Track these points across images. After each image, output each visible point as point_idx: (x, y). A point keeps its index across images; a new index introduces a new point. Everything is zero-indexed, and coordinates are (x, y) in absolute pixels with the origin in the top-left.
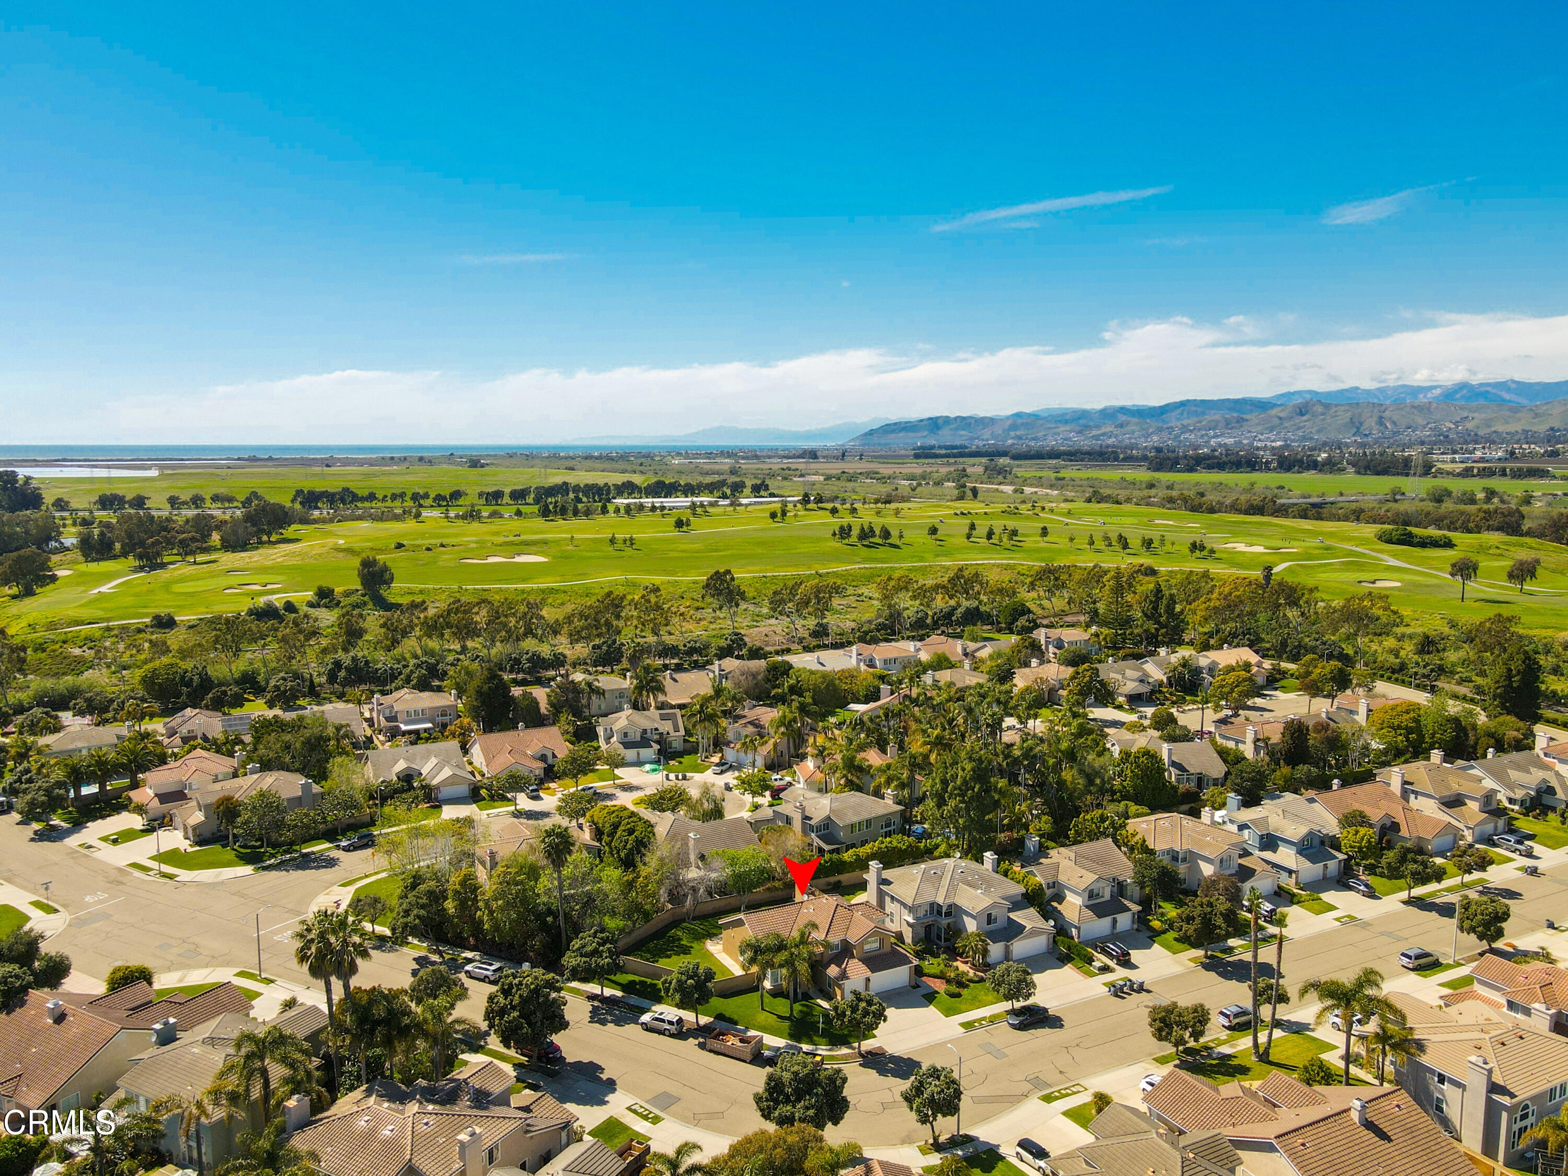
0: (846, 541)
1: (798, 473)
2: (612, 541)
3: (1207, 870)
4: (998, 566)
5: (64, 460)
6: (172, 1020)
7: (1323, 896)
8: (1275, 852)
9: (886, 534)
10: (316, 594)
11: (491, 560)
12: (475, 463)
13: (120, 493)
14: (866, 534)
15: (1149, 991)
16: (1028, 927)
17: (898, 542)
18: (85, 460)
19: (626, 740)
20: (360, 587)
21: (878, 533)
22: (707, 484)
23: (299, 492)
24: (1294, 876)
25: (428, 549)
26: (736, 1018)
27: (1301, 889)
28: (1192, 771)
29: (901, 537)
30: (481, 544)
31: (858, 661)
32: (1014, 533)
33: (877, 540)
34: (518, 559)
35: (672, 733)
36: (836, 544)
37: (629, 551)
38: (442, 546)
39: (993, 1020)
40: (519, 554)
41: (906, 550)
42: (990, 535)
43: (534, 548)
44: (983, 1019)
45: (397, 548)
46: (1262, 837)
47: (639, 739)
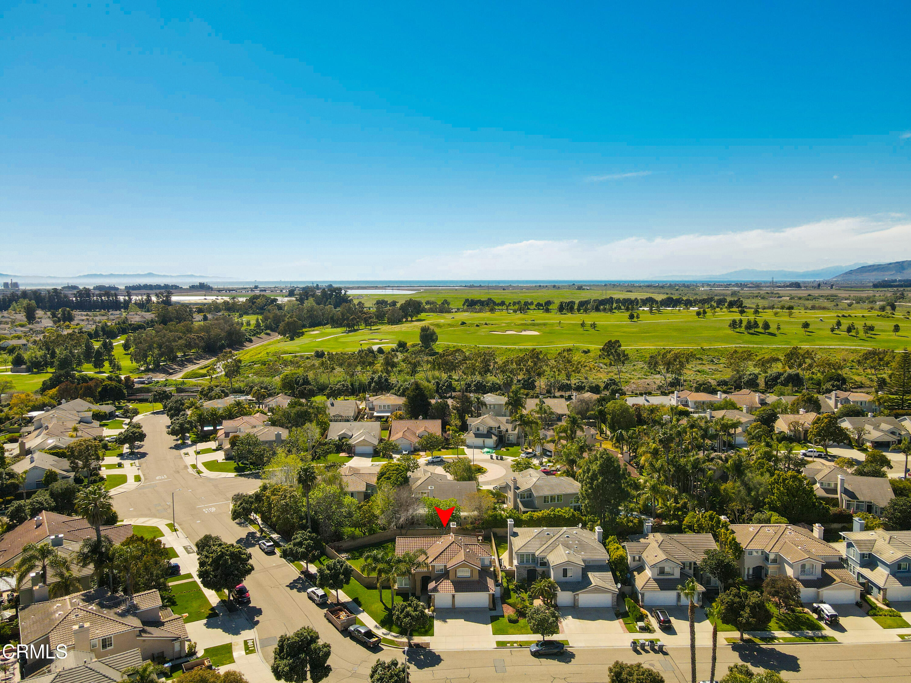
0: (738, 330)
1: (777, 295)
2: (583, 325)
3: (790, 572)
4: (847, 350)
5: (389, 287)
6: (61, 536)
7: (902, 614)
8: (872, 570)
9: (766, 326)
10: (398, 345)
11: (508, 333)
12: (580, 288)
13: (386, 300)
14: (751, 326)
15: (666, 654)
16: (594, 584)
17: (775, 332)
18: (398, 287)
19: (478, 432)
20: (420, 343)
21: (761, 325)
22: (700, 300)
23: (467, 300)
24: (882, 592)
25: (477, 326)
26: (363, 602)
27: (887, 605)
28: (861, 498)
29: (779, 328)
30: (508, 324)
31: (678, 401)
32: (871, 328)
33: (760, 330)
34: (524, 333)
35: (510, 432)
36: (730, 332)
37: (592, 331)
38: (486, 324)
39: (521, 645)
40: (525, 330)
41: (780, 337)
42: (849, 330)
43: (536, 327)
44: (515, 642)
45: (461, 324)
46: (863, 556)
47: (485, 432)
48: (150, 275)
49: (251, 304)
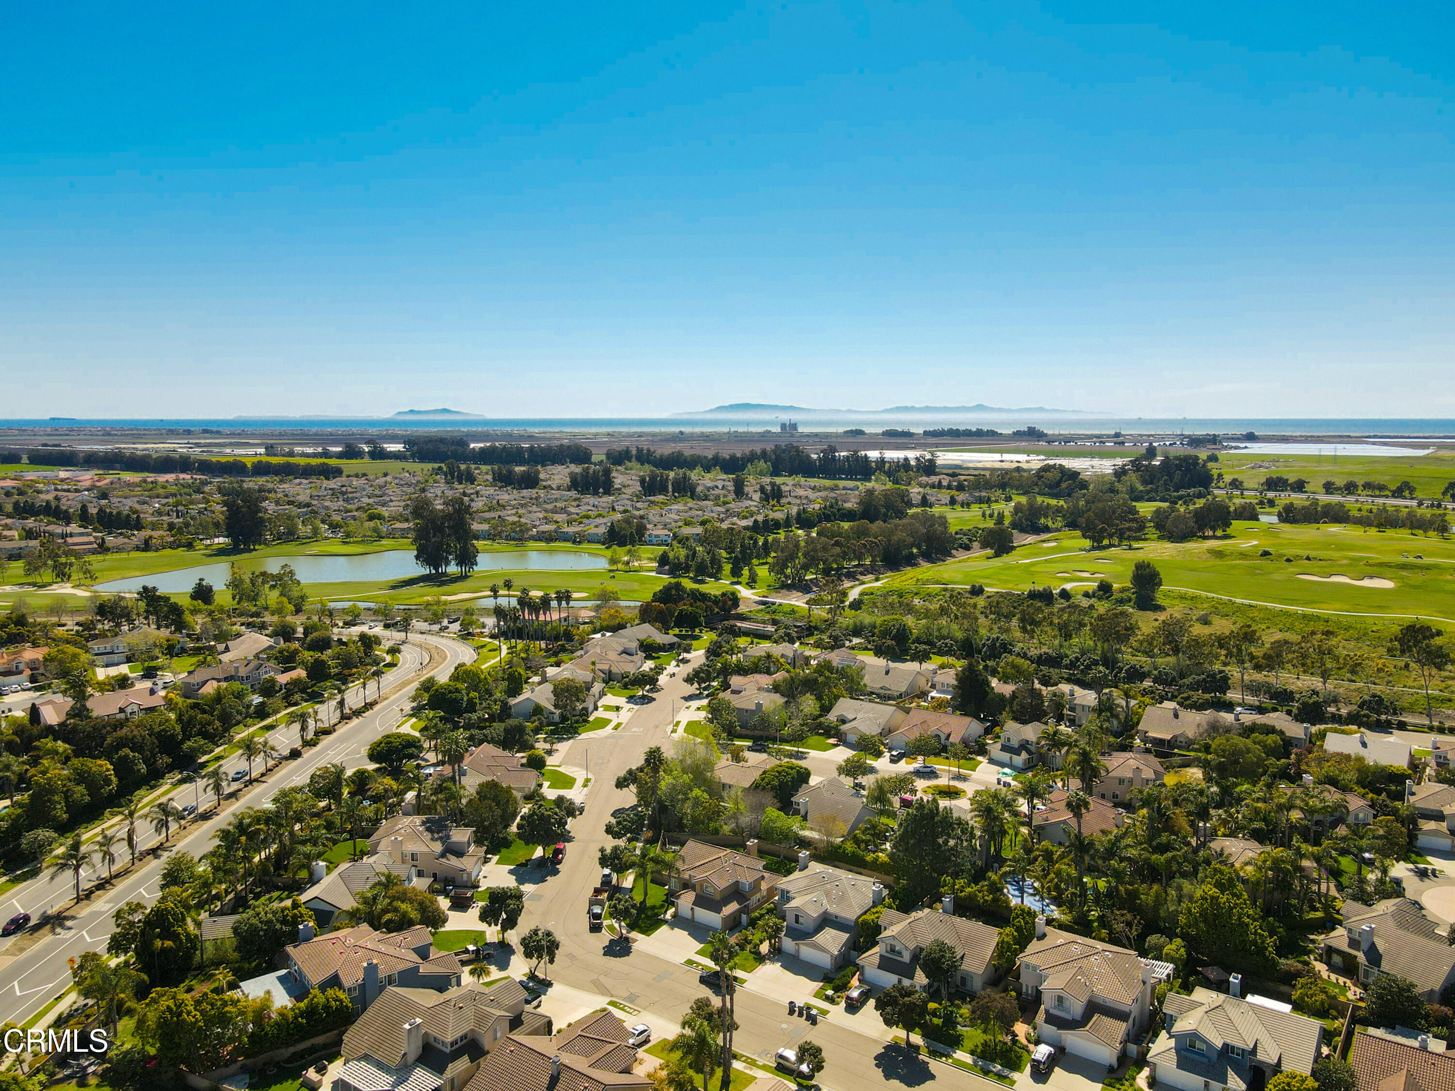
10: (1098, 586)
11: (1331, 579)
16: (814, 939)
19: (1008, 744)
20: (1133, 587)
25: (1288, 560)
34: (1367, 583)
39: (704, 969)
44: (702, 965)
45: (1261, 556)
47: (1016, 746)
48: (980, 408)
49: (1035, 479)
